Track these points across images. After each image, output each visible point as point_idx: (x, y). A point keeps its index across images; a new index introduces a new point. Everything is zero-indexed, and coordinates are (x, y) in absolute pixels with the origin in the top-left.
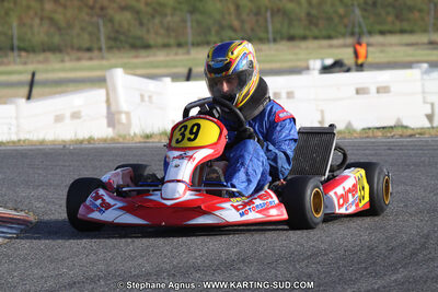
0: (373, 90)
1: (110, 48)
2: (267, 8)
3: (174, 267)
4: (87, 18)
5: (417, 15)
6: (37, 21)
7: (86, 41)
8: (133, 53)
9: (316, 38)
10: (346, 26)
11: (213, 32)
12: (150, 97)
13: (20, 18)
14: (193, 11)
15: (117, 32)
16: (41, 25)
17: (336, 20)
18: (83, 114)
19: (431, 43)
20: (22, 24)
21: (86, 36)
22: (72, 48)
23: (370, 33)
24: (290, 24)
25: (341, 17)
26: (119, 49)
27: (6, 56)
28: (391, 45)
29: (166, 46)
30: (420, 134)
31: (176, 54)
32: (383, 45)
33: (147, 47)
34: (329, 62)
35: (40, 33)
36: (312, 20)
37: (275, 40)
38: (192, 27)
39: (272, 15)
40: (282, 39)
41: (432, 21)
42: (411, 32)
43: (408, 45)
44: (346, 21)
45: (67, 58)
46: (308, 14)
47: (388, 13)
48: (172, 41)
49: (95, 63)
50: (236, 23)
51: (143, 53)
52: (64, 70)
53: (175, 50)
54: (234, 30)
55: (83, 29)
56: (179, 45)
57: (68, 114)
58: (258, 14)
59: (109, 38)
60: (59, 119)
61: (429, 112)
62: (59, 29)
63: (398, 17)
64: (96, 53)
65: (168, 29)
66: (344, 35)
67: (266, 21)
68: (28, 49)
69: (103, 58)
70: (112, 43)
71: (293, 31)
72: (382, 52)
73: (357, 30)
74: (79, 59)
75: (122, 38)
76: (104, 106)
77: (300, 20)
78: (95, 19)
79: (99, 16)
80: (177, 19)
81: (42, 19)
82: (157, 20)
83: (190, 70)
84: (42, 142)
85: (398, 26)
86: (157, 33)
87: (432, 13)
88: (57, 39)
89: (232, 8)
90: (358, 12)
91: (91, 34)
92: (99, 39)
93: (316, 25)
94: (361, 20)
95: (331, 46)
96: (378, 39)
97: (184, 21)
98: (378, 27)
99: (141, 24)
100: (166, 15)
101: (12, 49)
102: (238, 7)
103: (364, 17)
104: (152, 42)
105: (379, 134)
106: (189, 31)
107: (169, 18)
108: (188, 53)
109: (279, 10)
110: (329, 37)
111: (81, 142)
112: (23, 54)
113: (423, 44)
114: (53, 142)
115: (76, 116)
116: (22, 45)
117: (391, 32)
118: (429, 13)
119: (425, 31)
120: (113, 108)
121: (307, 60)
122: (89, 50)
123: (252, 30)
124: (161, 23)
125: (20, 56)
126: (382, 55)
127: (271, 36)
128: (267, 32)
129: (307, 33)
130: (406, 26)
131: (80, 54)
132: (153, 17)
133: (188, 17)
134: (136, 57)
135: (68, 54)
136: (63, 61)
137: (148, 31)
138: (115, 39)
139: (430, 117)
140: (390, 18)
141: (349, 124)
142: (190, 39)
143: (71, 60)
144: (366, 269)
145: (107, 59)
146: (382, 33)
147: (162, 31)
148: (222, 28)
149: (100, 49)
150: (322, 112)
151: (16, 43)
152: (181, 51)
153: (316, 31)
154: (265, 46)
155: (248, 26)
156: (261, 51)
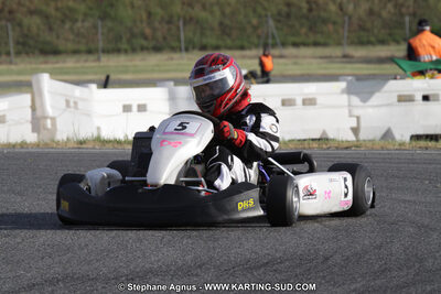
1: (18, 53)
2: (179, 17)
5: (331, 27)
8: (42, 58)
10: (259, 37)
11: (124, 40)
14: (104, 18)
15: (26, 36)
17: (249, 30)
19: (345, 56)
23: (284, 45)
24: (202, 34)
25: (255, 28)
26: (27, 53)
28: (305, 57)
29: (75, 52)
31: (86, 61)
32: (296, 57)
33: (56, 52)
36: (224, 30)
37: (187, 50)
38: (102, 35)
39: (185, 24)
40: (194, 48)
41: (346, 34)
42: (325, 45)
44: (259, 32)
46: (221, 24)
47: (302, 25)
48: (83, 47)
49: (3, 67)
50: (148, 31)
51: (51, 58)
53: (84, 57)
54: (146, 38)
56: (89, 52)
58: (169, 22)
59: (17, 43)
63: (312, 29)
64: (4, 58)
65: (78, 35)
66: (257, 46)
67: (178, 28)
69: (11, 63)
70: (20, 48)
71: (205, 41)
72: (295, 64)
73: (270, 41)
75: (32, 42)
77: (212, 29)
78: (4, 23)
79: (8, 20)
80: (88, 24)
82: (67, 26)
85: (312, 38)
86: (67, 40)
87: (346, 26)
89: (144, 15)
90: (271, 23)
92: (7, 44)
93: (229, 35)
94: (275, 31)
95: (244, 57)
96: (290, 51)
97: (95, 27)
98: (291, 39)
99: (51, 29)
100: (76, 21)
102: (149, 15)
103: (278, 29)
104: (61, 48)
106: (100, 37)
107: (79, 24)
108: (99, 60)
109: (191, 19)
110: (242, 48)
113: (337, 57)
117: (305, 44)
118: (343, 27)
119: (339, 44)
123: (165, 38)
124: (71, 28)
126: (295, 67)
127: (183, 47)
128: (179, 40)
129: (220, 43)
130: (319, 38)
132: (63, 22)
133: (99, 23)
134: (46, 63)
137: (58, 37)
138: (24, 44)
140: (304, 30)
142: (101, 45)
145: (16, 64)
146: (296, 45)
147: (71, 37)
148: (133, 36)
149: (8, 54)
152: (91, 57)
153: (228, 41)
154: (176, 56)
155: (159, 35)
156: (172, 59)
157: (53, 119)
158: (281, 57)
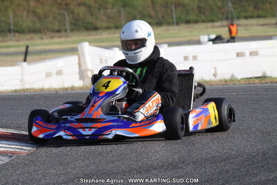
0: (247, 54)
1: (72, 30)
2: (172, 3)
3: (140, 167)
4: (57, 11)
5: (268, 5)
6: (25, 13)
7: (56, 26)
8: (87, 33)
9: (204, 22)
10: (223, 14)
13: (14, 12)
14: (124, 6)
15: (77, 20)
16: (28, 16)
17: (216, 9)
18: (64, 72)
20: (16, 16)
21: (57, 23)
22: (48, 30)
23: (238, 18)
25: (220, 8)
26: (77, 30)
27: (6, 36)
28: (252, 25)
29: (108, 28)
32: (247, 25)
33: (96, 29)
34: (213, 37)
35: (27, 21)
36: (200, 10)
37: (177, 24)
38: (124, 16)
39: (176, 7)
40: (182, 22)
42: (265, 17)
43: (263, 25)
45: (45, 37)
46: (198, 7)
47: (249, 5)
48: (112, 25)
49: (62, 40)
50: (152, 13)
51: (93, 33)
52: (44, 44)
53: (113, 31)
55: (55, 18)
57: (54, 72)
58: (166, 7)
59: (71, 24)
60: (48, 75)
62: (39, 18)
63: (256, 7)
64: (63, 33)
65: (109, 17)
66: (221, 20)
67: (172, 11)
68: (20, 31)
69: (68, 36)
70: (73, 27)
72: (246, 30)
73: (230, 16)
74: (52, 37)
75: (80, 23)
76: (77, 66)
78: (62, 12)
79: (65, 10)
80: (115, 10)
81: (28, 12)
82: (102, 12)
84: (42, 90)
85: (256, 13)
88: (38, 25)
89: (150, 3)
90: (230, 4)
91: (60, 21)
92: (65, 25)
93: (204, 13)
94: (233, 10)
95: (213, 27)
97: (119, 12)
98: (243, 14)
99: (92, 15)
100: (107, 8)
101: (10, 31)
102: (153, 3)
105: (257, 81)
107: (109, 11)
109: (179, 4)
110: (212, 21)
111: (67, 89)
112: (17, 34)
114: (49, 90)
115: (59, 73)
116: (16, 29)
117: (252, 17)
120: (83, 68)
121: (199, 36)
122: (59, 31)
123: (163, 17)
125: (14, 36)
126: (247, 32)
127: (175, 21)
128: (173, 18)
130: (260, 13)
131: (53, 34)
132: (99, 10)
133: (122, 9)
134: (89, 35)
135: (45, 34)
136: (42, 39)
137: (96, 19)
138: (75, 24)
140: (251, 8)
141: (233, 76)
143: (47, 38)
144: (263, 166)
145: (71, 37)
146: (246, 18)
149: (66, 31)
150: (215, 68)
151: (12, 27)
153: (203, 17)
154: (171, 28)
155: (160, 15)
156: (168, 30)
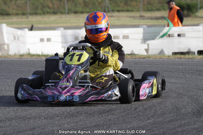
11: (39, 8)
12: (18, 38)
19: (141, 16)
24: (75, 6)
30: (148, 57)
31: (22, 18)
41: (142, 6)
44: (102, 5)
54: (49, 8)
56: (23, 14)
61: (146, 48)
71: (77, 9)
77: (80, 4)
83: (32, 26)
86: (13, 9)
87: (142, 2)
96: (116, 14)
103: (110, 4)
104: (10, 12)
106: (28, 7)
108: (27, 18)
113: (137, 17)
118: (140, 3)
119: (138, 11)
124: (15, 3)
129: (84, 10)
139: (147, 50)
142: (29, 11)
147: (15, 7)
148: (44, 7)
152: (24, 17)
157: (8, 45)
158: (112, 16)
